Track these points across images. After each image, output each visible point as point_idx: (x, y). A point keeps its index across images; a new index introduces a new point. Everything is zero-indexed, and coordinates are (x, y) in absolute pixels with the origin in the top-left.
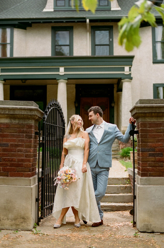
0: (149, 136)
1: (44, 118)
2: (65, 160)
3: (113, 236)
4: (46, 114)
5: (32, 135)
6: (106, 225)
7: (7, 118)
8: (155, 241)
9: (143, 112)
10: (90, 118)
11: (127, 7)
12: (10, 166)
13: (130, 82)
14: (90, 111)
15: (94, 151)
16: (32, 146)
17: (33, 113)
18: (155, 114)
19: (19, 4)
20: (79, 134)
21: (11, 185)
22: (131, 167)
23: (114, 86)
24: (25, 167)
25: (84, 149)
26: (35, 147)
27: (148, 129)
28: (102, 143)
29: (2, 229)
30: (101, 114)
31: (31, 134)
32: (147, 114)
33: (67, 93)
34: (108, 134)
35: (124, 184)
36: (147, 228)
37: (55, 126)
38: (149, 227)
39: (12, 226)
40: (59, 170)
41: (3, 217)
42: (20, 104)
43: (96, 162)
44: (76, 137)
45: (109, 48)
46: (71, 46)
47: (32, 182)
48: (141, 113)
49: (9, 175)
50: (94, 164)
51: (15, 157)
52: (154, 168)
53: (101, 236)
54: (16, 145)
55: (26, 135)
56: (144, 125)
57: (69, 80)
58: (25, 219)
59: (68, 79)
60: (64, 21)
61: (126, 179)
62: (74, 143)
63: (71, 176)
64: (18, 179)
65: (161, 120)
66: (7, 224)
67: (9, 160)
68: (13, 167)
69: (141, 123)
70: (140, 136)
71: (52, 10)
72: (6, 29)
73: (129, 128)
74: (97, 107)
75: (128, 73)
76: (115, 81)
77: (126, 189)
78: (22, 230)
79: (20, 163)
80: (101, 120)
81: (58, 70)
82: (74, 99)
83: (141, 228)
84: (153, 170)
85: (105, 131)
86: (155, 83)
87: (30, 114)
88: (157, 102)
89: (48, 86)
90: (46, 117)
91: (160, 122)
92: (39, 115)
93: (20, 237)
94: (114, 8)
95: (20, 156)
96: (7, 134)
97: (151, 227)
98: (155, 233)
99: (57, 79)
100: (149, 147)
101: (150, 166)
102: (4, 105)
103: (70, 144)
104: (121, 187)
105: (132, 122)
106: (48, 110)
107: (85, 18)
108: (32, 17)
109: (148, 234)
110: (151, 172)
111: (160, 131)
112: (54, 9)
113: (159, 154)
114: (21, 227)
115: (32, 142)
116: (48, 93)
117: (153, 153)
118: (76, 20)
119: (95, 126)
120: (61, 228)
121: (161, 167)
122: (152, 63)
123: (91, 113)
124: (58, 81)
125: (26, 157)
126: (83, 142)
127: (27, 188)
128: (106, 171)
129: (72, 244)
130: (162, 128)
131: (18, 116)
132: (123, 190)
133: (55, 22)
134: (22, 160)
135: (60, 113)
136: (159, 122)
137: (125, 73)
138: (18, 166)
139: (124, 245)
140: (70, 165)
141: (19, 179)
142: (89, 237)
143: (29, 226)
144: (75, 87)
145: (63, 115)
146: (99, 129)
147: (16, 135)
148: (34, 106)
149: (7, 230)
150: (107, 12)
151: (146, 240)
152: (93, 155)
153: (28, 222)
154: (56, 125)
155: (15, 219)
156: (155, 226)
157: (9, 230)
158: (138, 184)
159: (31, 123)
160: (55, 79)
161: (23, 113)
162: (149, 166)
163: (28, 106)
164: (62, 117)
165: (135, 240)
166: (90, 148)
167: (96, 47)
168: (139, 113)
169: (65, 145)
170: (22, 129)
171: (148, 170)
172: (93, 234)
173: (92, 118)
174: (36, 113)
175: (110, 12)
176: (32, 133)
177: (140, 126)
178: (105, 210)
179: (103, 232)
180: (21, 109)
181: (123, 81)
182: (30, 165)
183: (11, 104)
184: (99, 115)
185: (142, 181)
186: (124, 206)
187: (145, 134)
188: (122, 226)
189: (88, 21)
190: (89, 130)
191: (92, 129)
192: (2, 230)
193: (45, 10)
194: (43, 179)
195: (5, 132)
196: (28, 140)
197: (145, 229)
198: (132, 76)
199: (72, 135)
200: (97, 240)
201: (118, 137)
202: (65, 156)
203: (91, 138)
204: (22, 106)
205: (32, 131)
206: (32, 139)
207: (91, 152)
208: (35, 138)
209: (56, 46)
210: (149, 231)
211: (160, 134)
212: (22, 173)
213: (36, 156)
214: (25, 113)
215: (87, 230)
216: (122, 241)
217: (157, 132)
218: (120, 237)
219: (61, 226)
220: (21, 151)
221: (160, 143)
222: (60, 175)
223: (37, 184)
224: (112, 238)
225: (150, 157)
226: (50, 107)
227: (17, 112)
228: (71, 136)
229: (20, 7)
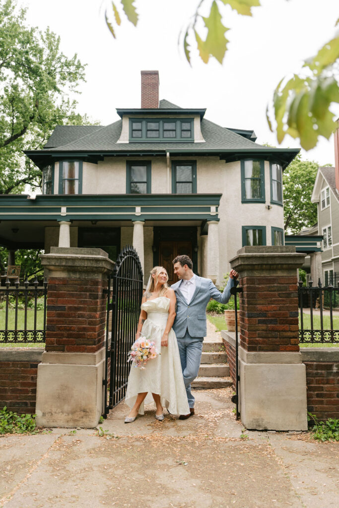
0: (259, 295)
1: (116, 271)
2: (143, 327)
3: (211, 438)
4: (119, 266)
5: (98, 294)
6: (199, 415)
7: (63, 271)
8: (273, 449)
9: (251, 263)
10: (175, 272)
11: (212, 139)
12: (67, 338)
13: (217, 224)
14: (176, 262)
15: (182, 315)
16: (98, 309)
17: (100, 265)
18: (267, 266)
19: (89, 135)
20: (162, 292)
21: (68, 364)
22: (226, 329)
23: (197, 228)
24: (88, 339)
25: (169, 312)
26: (103, 309)
27: (257, 286)
28: (194, 304)
29: (54, 427)
30: (191, 265)
31: (96, 293)
32: (256, 267)
33: (144, 237)
34: (201, 292)
35: (216, 351)
36: (258, 424)
37: (130, 281)
38: (260, 422)
39: (68, 422)
40: (134, 341)
41: (55, 409)
42: (83, 252)
43: (185, 329)
44: (158, 296)
45: (192, 186)
46: (148, 183)
47: (97, 359)
48: (248, 265)
49: (65, 350)
50: (183, 333)
51: (75, 325)
52: (265, 339)
53: (194, 437)
54: (75, 307)
55: (90, 294)
56: (251, 280)
57: (147, 222)
58: (87, 412)
59: (146, 220)
60: (141, 154)
61: (219, 344)
62: (155, 304)
63: (148, 350)
64: (77, 355)
65: (275, 275)
66: (61, 420)
67: (65, 329)
68: (71, 338)
69: (247, 279)
70: (245, 296)
71: (128, 142)
72: (73, 162)
73: (230, 284)
74: (185, 256)
75: (215, 214)
76: (199, 223)
77: (220, 358)
78: (82, 428)
79: (80, 333)
80: (190, 272)
81: (134, 210)
82: (151, 244)
83: (249, 424)
84: (264, 342)
85: (197, 288)
86: (243, 225)
87: (95, 266)
88: (269, 250)
89: (122, 228)
90: (118, 269)
91: (274, 277)
92: (108, 267)
93: (78, 442)
94: (197, 140)
95: (82, 323)
96: (64, 293)
97: (264, 423)
98: (268, 432)
99: (133, 220)
100: (258, 311)
101: (260, 337)
102: (60, 253)
103: (149, 305)
104: (213, 355)
105: (233, 276)
106: (121, 260)
107: (164, 151)
108: (104, 149)
109: (259, 433)
110: (261, 344)
111: (273, 289)
112: (129, 140)
113: (272, 320)
114: (80, 424)
115: (99, 304)
116: (122, 237)
117: (264, 318)
118: (155, 154)
119: (182, 281)
120: (136, 421)
121: (274, 338)
122: (241, 203)
123: (177, 265)
124: (133, 223)
125: (89, 324)
126: (168, 303)
127: (91, 367)
128: (199, 342)
129: (154, 457)
130: (276, 285)
131: (79, 268)
132: (216, 359)
133: (130, 155)
134: (84, 329)
135: (137, 263)
136: (272, 278)
137: (212, 214)
138: (79, 336)
139: (230, 457)
140: (149, 335)
141: (79, 355)
142: (178, 442)
143: (92, 422)
144: (153, 229)
145: (140, 265)
146: (188, 285)
147: (77, 294)
148: (102, 255)
149: (61, 428)
150: (190, 144)
151: (260, 447)
152: (181, 320)
153: (91, 417)
154: (131, 279)
155: (73, 412)
156: (268, 421)
157: (64, 428)
158: (243, 360)
159: (97, 277)
160: (131, 220)
161: (86, 264)
162: (258, 337)
163: (93, 254)
164: (139, 267)
165: (243, 447)
166: (177, 310)
167: (177, 184)
168: (244, 265)
169: (144, 307)
170: (85, 287)
171: (258, 343)
172: (183, 433)
173: (178, 271)
174: (104, 265)
175: (193, 144)
176: (98, 292)
177: (245, 283)
178: (194, 388)
179: (195, 430)
180: (83, 259)
181: (208, 222)
182: (95, 335)
183: (69, 252)
184: (187, 266)
185: (249, 357)
186: (219, 383)
187: (253, 293)
188: (221, 418)
189: (168, 154)
190: (175, 287)
191: (178, 286)
192: (53, 429)
193: (119, 142)
194: (112, 353)
195: (61, 291)
196: (93, 301)
197: (255, 426)
198: (219, 217)
199: (153, 293)
200: (189, 447)
201: (214, 295)
202: (143, 321)
203: (178, 297)
204: (85, 254)
205: (98, 288)
206: (98, 300)
207: (178, 316)
208: (103, 297)
209: (131, 183)
210: (261, 429)
211: (273, 293)
212: (83, 347)
213: (104, 322)
214: (89, 265)
215: (173, 426)
216: (225, 448)
217: (270, 291)
218: (221, 440)
219: (136, 418)
220: (82, 316)
221: (273, 306)
222: (134, 349)
223: (104, 359)
224: (210, 441)
225: (260, 325)
226: (123, 255)
227: (77, 264)
228: (152, 295)
229: (90, 138)
